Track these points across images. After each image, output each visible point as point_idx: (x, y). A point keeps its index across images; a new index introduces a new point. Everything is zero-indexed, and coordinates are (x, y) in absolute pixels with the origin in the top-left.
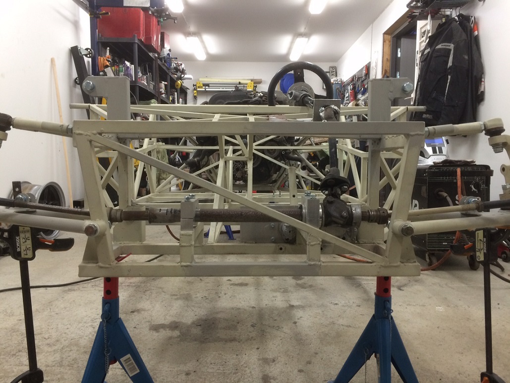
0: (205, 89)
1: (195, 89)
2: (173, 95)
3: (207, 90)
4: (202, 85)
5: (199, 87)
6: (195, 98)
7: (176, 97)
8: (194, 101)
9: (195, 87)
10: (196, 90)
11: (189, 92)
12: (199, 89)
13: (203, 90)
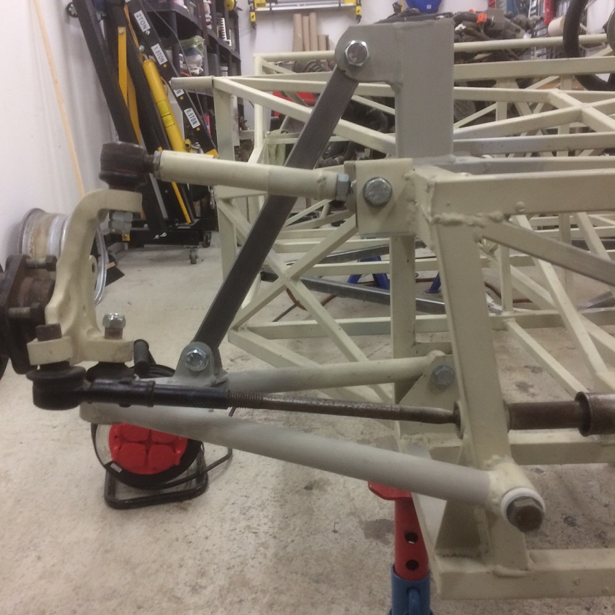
0: (271, 7)
1: (252, 10)
2: (219, 23)
3: (273, 9)
4: (264, 1)
5: (259, 5)
6: (253, 26)
7: (224, 26)
8: (251, 32)
9: (252, 4)
10: (254, 11)
11: (240, 14)
12: (259, 9)
13: (268, 9)
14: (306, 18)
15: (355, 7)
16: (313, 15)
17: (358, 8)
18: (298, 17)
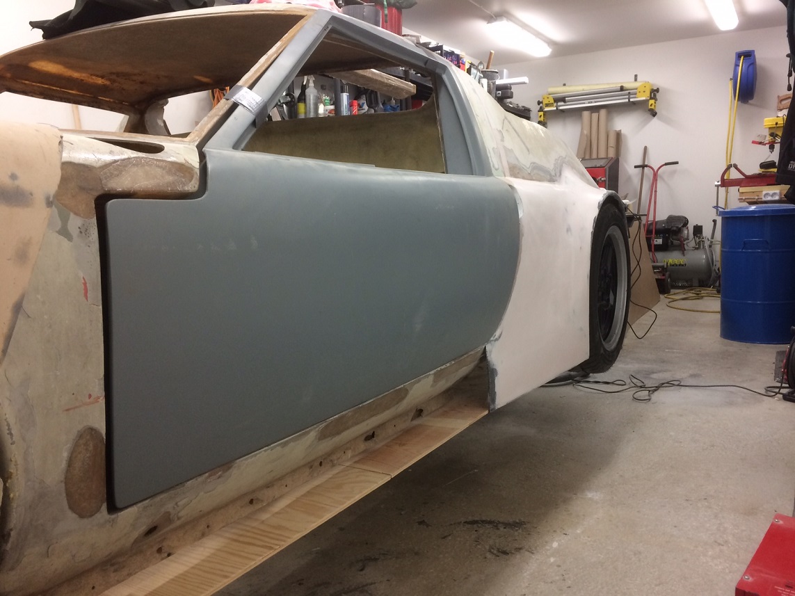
0: (557, 107)
1: (541, 110)
3: (561, 108)
4: (552, 101)
5: (547, 105)
9: (541, 105)
12: (546, 109)
13: (555, 108)
14: (595, 115)
15: (648, 101)
16: (603, 112)
17: (652, 102)
18: (586, 114)
